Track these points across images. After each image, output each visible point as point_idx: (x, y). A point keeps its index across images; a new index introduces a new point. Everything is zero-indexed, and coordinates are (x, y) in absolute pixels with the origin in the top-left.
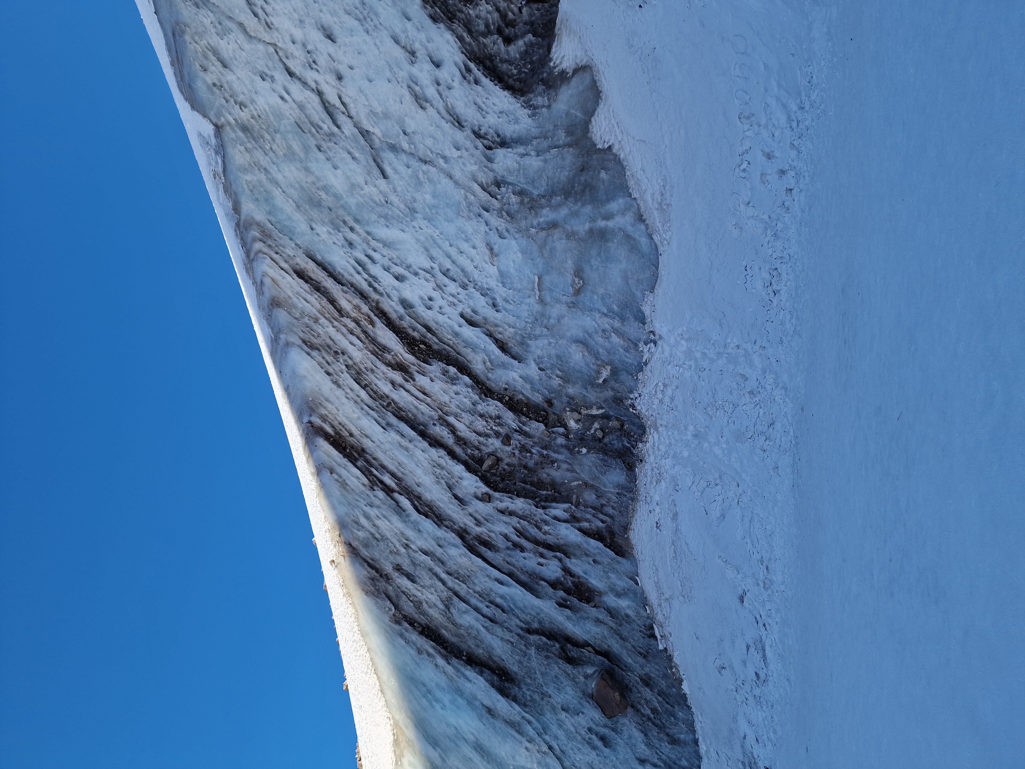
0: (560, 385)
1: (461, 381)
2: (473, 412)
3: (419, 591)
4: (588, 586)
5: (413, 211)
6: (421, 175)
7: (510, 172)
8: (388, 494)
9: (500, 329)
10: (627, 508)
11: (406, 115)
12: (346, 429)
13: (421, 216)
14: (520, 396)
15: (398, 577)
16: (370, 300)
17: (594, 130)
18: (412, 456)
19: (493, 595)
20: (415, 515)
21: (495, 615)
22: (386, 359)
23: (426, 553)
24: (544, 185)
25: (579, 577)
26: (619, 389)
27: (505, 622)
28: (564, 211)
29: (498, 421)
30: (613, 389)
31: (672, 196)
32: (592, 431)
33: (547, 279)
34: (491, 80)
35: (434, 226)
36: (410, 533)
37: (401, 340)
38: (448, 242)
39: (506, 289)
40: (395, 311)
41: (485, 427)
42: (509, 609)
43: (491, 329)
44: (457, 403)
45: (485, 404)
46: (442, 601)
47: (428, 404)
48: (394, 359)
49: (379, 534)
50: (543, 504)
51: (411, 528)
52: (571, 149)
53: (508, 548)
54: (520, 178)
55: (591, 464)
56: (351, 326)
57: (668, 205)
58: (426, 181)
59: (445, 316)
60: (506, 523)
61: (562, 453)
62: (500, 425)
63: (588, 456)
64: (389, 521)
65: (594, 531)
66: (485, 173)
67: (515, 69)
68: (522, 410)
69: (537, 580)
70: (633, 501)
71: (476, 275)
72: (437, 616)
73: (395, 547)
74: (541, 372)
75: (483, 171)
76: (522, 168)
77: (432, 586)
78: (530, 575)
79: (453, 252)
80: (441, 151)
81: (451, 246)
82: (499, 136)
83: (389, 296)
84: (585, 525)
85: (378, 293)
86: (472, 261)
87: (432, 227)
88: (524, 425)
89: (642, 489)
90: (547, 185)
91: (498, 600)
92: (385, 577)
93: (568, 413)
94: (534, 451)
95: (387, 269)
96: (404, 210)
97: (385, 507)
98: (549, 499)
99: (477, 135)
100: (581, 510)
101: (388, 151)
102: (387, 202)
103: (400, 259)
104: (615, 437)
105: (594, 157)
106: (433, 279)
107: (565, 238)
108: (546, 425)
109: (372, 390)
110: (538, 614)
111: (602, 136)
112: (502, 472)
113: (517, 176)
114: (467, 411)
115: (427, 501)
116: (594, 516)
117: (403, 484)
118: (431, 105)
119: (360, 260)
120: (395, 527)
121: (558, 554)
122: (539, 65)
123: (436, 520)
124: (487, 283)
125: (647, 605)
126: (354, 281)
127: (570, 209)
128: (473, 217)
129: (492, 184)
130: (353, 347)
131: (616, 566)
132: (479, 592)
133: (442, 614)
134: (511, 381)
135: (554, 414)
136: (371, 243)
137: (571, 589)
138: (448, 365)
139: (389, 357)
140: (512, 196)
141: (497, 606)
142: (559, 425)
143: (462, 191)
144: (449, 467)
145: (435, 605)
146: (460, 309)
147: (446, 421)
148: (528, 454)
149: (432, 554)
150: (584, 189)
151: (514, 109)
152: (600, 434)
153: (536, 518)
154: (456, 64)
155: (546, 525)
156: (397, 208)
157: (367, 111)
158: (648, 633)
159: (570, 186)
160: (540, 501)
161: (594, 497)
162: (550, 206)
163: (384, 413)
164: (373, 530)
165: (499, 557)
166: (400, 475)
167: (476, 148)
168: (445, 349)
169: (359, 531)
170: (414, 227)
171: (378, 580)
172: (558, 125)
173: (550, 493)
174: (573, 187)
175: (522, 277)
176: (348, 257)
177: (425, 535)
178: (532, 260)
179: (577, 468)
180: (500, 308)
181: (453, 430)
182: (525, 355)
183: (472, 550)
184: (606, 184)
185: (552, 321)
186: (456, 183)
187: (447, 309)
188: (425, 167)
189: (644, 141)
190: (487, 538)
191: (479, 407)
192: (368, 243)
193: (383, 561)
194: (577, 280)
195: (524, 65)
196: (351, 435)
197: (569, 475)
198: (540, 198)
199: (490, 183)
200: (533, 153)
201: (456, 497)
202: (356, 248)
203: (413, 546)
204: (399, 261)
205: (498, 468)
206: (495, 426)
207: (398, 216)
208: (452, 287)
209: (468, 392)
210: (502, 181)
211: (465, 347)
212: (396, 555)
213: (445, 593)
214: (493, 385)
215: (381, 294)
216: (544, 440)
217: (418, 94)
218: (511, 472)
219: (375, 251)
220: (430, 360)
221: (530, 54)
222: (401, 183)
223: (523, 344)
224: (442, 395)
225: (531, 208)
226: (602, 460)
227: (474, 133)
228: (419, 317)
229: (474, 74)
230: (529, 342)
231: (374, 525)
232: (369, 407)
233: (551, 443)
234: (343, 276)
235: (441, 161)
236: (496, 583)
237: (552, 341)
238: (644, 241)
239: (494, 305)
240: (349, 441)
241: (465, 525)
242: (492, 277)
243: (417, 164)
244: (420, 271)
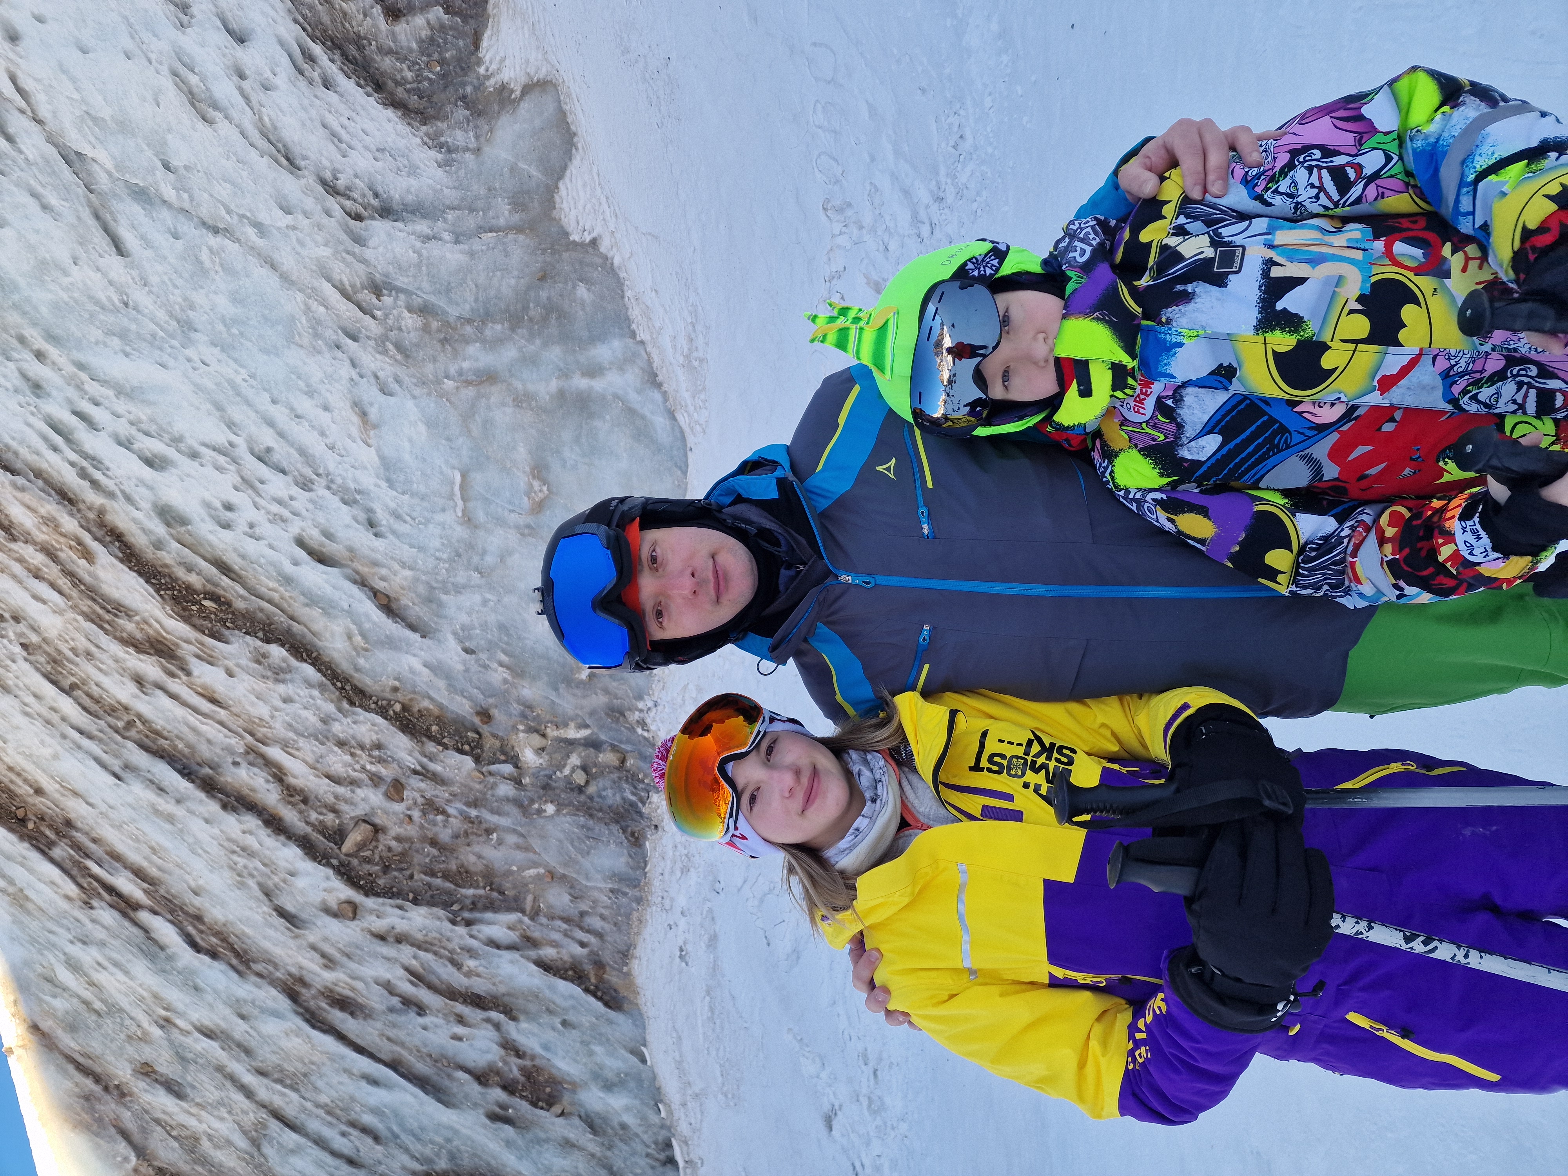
0: (505, 681)
1: (297, 676)
2: (322, 737)
3: (193, 1115)
4: (550, 1074)
5: (187, 327)
6: (205, 256)
7: (400, 268)
8: (125, 915)
9: (384, 571)
10: (628, 916)
11: (170, 131)
12: (26, 781)
13: (206, 338)
14: (426, 704)
15: (146, 1091)
16: (82, 506)
17: (565, 206)
18: (182, 833)
19: (358, 1109)
20: (186, 956)
21: (358, 1151)
22: (123, 630)
23: (209, 1034)
24: (471, 299)
25: (533, 1058)
26: (617, 691)
27: (380, 1163)
28: (509, 353)
29: (376, 753)
30: (606, 691)
31: (707, 344)
32: (567, 771)
33: (477, 478)
34: (359, 85)
35: (236, 361)
36: (175, 996)
37: (158, 591)
38: (267, 395)
39: (395, 493)
40: (143, 530)
41: (350, 765)
42: (389, 1135)
43: (365, 570)
44: (287, 718)
45: (349, 720)
46: (245, 1133)
47: (221, 723)
48: (142, 629)
49: (103, 1001)
50: (467, 915)
51: (176, 985)
52: (521, 237)
53: (391, 1010)
54: (422, 281)
55: (561, 836)
56: (35, 562)
57: (701, 360)
58: (218, 268)
59: (261, 542)
60: (388, 959)
61: (507, 814)
62: (381, 761)
63: (557, 819)
64: (126, 973)
65: (565, 962)
66: (347, 265)
67: (410, 70)
68: (428, 729)
69: (450, 1071)
70: (639, 904)
71: (331, 462)
72: (231, 1164)
73: (139, 1026)
74: (468, 656)
75: (344, 261)
76: (425, 261)
77: (221, 1103)
78: (436, 1061)
79: (279, 414)
80: (251, 211)
81: (274, 402)
82: (376, 195)
83: (128, 499)
84: (548, 953)
85: (104, 491)
86: (323, 434)
87: (231, 363)
88: (431, 760)
89: (656, 883)
90: (476, 300)
91: (368, 1119)
92: (115, 1092)
93: (521, 735)
94: (451, 810)
95: (125, 444)
96: (167, 322)
97: (116, 943)
98: (480, 905)
99: (330, 188)
100: (541, 924)
101: (128, 200)
102: (126, 305)
103: (157, 424)
104: (608, 783)
105: (565, 255)
106: (232, 468)
107: (511, 403)
108: (477, 760)
109: (88, 695)
110: (448, 1140)
111: (580, 218)
112: (385, 854)
113: (415, 277)
114: (310, 735)
115: (216, 923)
116: (566, 935)
117: (162, 891)
118: (226, 117)
119: (61, 421)
120: (140, 985)
121: (494, 1015)
122: (458, 70)
123: (234, 961)
124: (355, 480)
125: (661, 1101)
126: (44, 466)
127: (520, 349)
128: (324, 348)
129: (363, 287)
130: (40, 605)
131: (606, 1029)
132: (327, 1105)
133: (244, 1159)
134: (406, 674)
135: (495, 736)
136: (87, 387)
137: (518, 1082)
138: (268, 641)
139: (130, 626)
140: (406, 314)
141: (365, 1130)
142: (503, 758)
143: (299, 296)
144: (268, 853)
145: (229, 1143)
146: (296, 527)
147: (263, 756)
148: (440, 818)
149: (223, 1036)
150: (547, 315)
151: (407, 148)
152: (580, 778)
153: (450, 946)
154: (281, 43)
155: (471, 957)
156: (151, 320)
157: (78, 113)
158: (662, 1156)
159: (519, 306)
160: (461, 909)
161: (567, 898)
162: (483, 341)
163: (117, 743)
164: (87, 995)
165: (372, 1030)
166: (153, 872)
167: (328, 213)
168: (262, 610)
169: (55, 996)
170: (189, 360)
171: (99, 1100)
172: (495, 189)
173: (481, 892)
174: (526, 309)
175: (429, 472)
176: (28, 415)
177: (210, 998)
178: (448, 439)
179: (536, 843)
180: (383, 529)
181: (279, 775)
182: (436, 623)
183: (315, 1020)
184: (588, 309)
185: (490, 560)
186: (285, 278)
187: (266, 529)
188: (214, 241)
189: (656, 238)
190: (347, 992)
191: (337, 728)
192: (79, 387)
193: (111, 1058)
194: (536, 484)
195: (427, 64)
196: (39, 791)
197: (520, 856)
198: (462, 324)
199: (358, 284)
200: (447, 236)
201: (282, 913)
202: (49, 395)
203: (179, 1022)
204: (154, 427)
205: (377, 847)
206: (371, 763)
207: (154, 336)
208: (278, 485)
209: (311, 697)
210: (385, 283)
211: (307, 605)
212: (143, 1044)
213: (251, 1115)
214: (368, 681)
215: (111, 495)
216: (471, 789)
217: (195, 90)
218: (403, 854)
219: (97, 404)
220: (227, 632)
221: (439, 46)
222: (159, 268)
223: (431, 601)
224: (252, 704)
225: (444, 341)
226: (583, 827)
227: (324, 183)
228: (201, 544)
229: (321, 68)
230: (444, 597)
231: (92, 984)
232: (81, 732)
233: (485, 794)
234: (16, 453)
235: (251, 232)
236: (363, 1084)
237: (488, 596)
238: (660, 421)
239: (371, 524)
240: (35, 805)
241: (301, 968)
242: (365, 468)
243: (197, 232)
244: (203, 450)
